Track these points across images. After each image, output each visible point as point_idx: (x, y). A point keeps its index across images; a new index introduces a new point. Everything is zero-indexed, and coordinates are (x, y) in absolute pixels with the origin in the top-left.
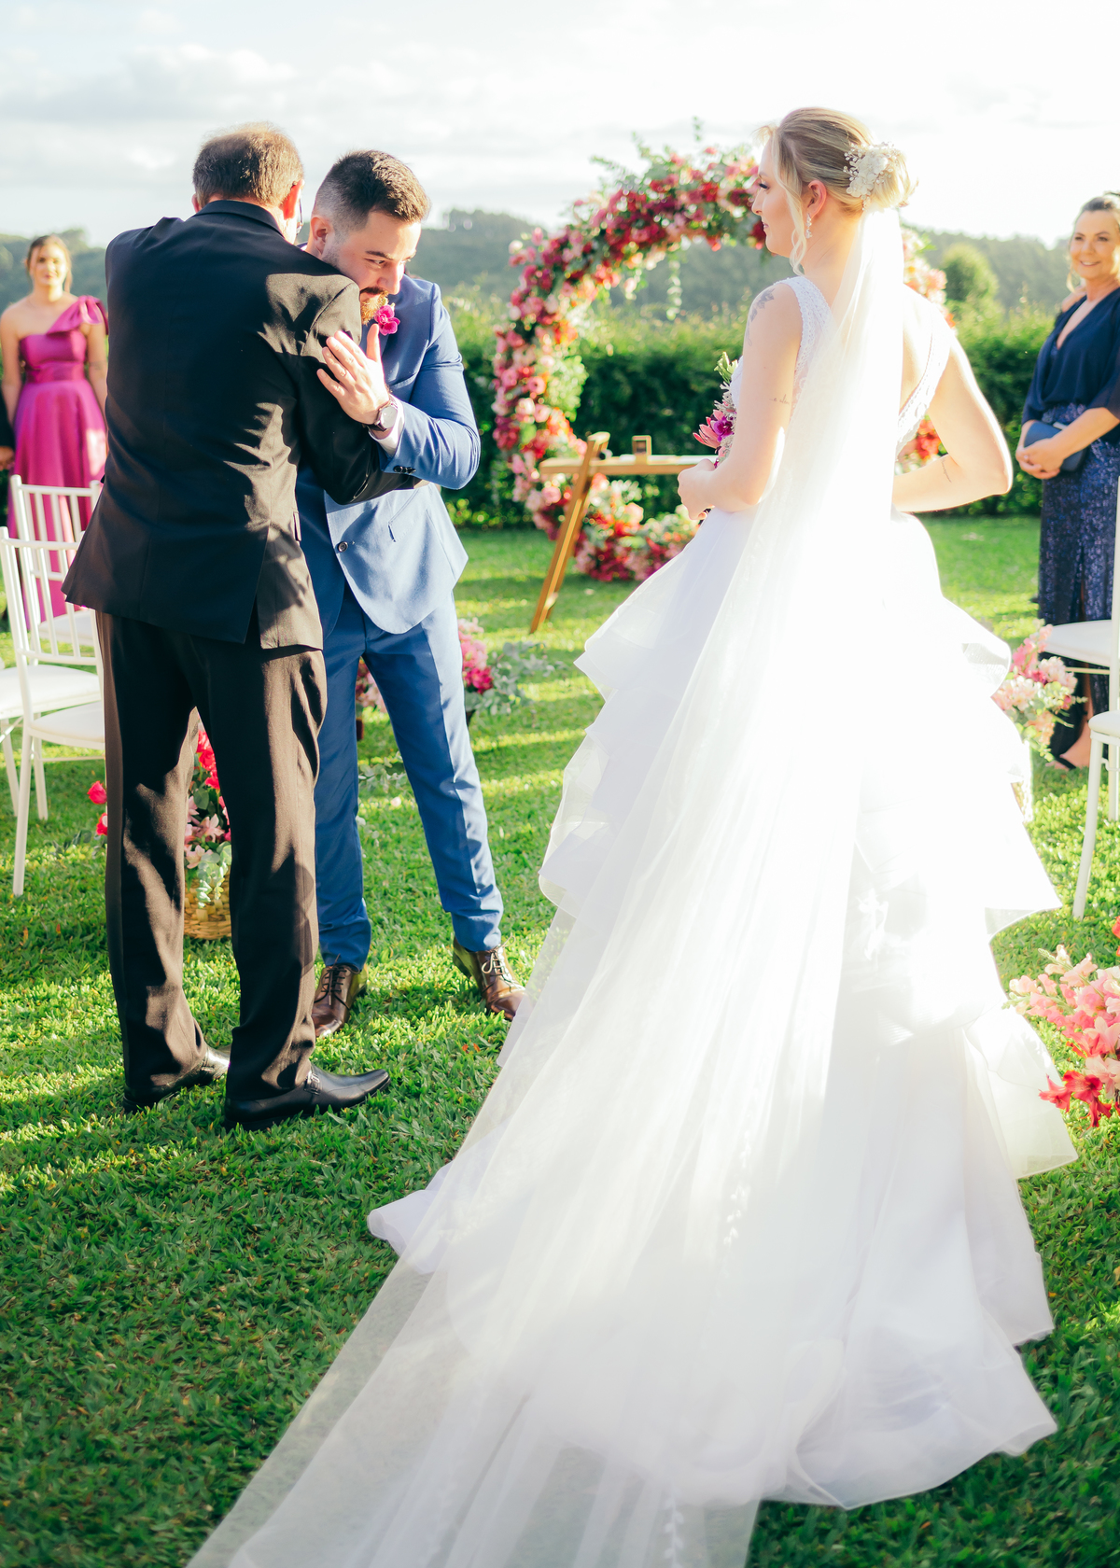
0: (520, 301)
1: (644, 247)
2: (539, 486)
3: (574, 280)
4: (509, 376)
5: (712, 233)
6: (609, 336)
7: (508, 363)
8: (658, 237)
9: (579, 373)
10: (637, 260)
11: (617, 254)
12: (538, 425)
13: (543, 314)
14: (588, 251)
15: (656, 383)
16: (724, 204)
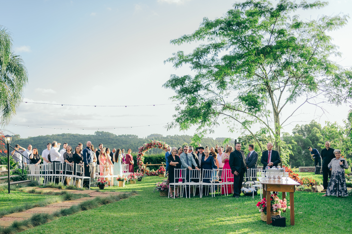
0: (139, 152)
1: (150, 148)
2: (141, 168)
3: (144, 151)
4: (138, 159)
5: (155, 147)
6: (147, 156)
7: (138, 157)
8: (151, 147)
9: (144, 158)
10: (149, 149)
11: (147, 149)
12: (141, 163)
13: (141, 153)
14: (145, 148)
15: (150, 160)
16: (156, 145)
